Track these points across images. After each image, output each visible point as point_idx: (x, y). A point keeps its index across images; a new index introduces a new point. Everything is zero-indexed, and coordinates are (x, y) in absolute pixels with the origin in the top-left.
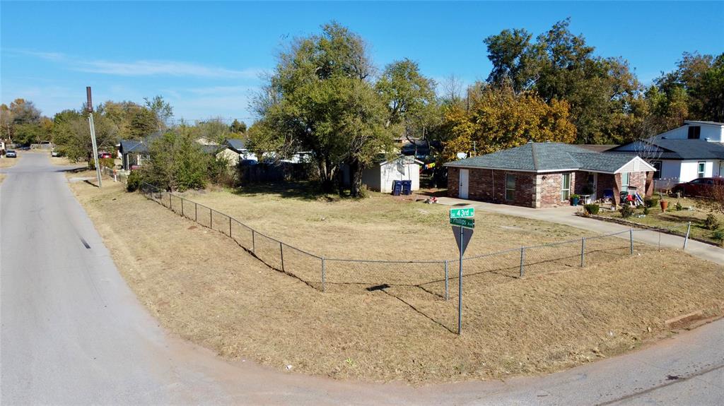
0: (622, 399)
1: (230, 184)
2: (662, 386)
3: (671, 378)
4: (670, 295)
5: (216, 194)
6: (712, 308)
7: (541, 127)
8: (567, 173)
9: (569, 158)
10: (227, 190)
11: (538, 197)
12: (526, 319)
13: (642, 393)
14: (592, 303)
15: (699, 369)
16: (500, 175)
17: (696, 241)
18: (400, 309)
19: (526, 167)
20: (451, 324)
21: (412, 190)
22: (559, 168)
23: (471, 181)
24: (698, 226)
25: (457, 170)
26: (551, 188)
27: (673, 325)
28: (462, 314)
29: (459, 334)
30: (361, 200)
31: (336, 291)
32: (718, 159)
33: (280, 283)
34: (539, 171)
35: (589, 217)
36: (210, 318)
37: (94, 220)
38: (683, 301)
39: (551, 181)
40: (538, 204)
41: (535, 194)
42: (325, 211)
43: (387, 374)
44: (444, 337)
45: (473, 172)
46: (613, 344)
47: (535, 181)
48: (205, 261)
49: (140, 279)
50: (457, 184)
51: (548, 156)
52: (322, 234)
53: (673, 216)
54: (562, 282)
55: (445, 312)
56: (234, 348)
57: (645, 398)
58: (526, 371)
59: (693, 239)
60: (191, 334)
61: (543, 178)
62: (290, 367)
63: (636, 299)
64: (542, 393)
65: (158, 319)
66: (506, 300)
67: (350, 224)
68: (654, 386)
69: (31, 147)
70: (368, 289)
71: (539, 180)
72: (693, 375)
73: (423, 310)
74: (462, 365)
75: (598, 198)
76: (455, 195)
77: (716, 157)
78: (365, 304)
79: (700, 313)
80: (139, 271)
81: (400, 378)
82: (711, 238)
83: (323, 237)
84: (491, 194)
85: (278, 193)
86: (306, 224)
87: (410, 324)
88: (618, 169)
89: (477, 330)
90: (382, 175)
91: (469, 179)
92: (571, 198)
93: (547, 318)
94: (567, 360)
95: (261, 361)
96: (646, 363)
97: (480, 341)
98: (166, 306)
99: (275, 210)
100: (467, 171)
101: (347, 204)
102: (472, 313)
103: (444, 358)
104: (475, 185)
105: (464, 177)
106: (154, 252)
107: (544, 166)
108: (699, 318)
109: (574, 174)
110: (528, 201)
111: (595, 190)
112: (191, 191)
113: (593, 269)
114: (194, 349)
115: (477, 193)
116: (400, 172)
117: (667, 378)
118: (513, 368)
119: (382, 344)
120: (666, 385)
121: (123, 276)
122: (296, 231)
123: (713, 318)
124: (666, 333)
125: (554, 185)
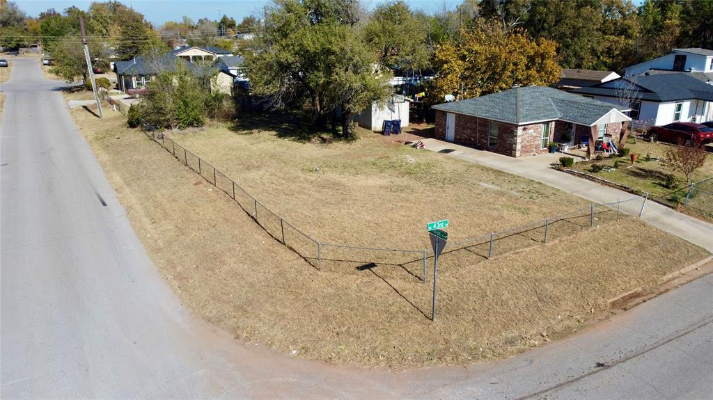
0: (556, 387)
1: (227, 117)
2: (590, 374)
3: (599, 365)
4: (616, 273)
5: (213, 130)
6: (651, 285)
7: (528, 68)
8: (547, 123)
9: (551, 105)
10: (224, 125)
11: (518, 147)
12: (490, 305)
13: (572, 381)
14: (547, 286)
15: (623, 356)
16: (485, 123)
17: (655, 203)
18: (385, 292)
19: (509, 119)
20: (427, 308)
21: (401, 126)
22: (539, 119)
23: (457, 125)
24: (660, 184)
25: (444, 113)
26: (531, 138)
27: (614, 305)
28: (436, 298)
29: (432, 320)
30: (354, 143)
31: (331, 270)
32: (696, 99)
33: (282, 258)
34: (520, 124)
35: (562, 171)
36: (225, 298)
37: (103, 165)
38: (627, 279)
39: (531, 131)
40: (518, 153)
41: (516, 144)
42: (319, 156)
43: (373, 361)
44: (420, 323)
45: (460, 117)
46: (559, 328)
47: (517, 132)
48: (214, 226)
49: (158, 247)
50: (444, 127)
51: (531, 104)
52: (317, 191)
53: (641, 169)
54: (526, 262)
55: (423, 296)
56: (247, 332)
57: (574, 386)
58: (485, 357)
59: (652, 200)
60: (210, 315)
61: (524, 129)
62: (294, 352)
63: (586, 278)
64: (494, 380)
65: (180, 297)
66: (474, 284)
67: (342, 176)
68: (583, 374)
69: (20, 51)
70: (358, 268)
71: (520, 131)
72: (618, 362)
73: (404, 293)
74: (434, 351)
75: (575, 144)
76: (442, 137)
77: (695, 97)
78: (355, 285)
79: (639, 289)
80: (156, 237)
81: (383, 364)
82: (669, 200)
83: (318, 195)
84: (476, 140)
85: (273, 129)
86: (302, 176)
87: (394, 309)
88: (595, 121)
89: (447, 315)
90: (373, 113)
91: (456, 124)
92: (550, 146)
93: (507, 303)
94: (520, 346)
95: (271, 346)
96: (582, 349)
97: (450, 327)
98: (185, 281)
99: (272, 156)
100: (454, 115)
101: (340, 147)
102: (445, 297)
103: (419, 344)
104: (461, 129)
105: (451, 121)
106: (166, 216)
107: (526, 117)
108: (637, 295)
109: (554, 123)
110: (508, 150)
111: (573, 137)
112: (190, 129)
113: (555, 244)
114: (215, 331)
115: (463, 138)
116: (390, 109)
117: (595, 365)
118: (474, 354)
119: (370, 330)
120: (594, 373)
121: (142, 243)
122: (293, 186)
123: (650, 296)
124: (606, 313)
125: (534, 134)
